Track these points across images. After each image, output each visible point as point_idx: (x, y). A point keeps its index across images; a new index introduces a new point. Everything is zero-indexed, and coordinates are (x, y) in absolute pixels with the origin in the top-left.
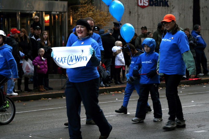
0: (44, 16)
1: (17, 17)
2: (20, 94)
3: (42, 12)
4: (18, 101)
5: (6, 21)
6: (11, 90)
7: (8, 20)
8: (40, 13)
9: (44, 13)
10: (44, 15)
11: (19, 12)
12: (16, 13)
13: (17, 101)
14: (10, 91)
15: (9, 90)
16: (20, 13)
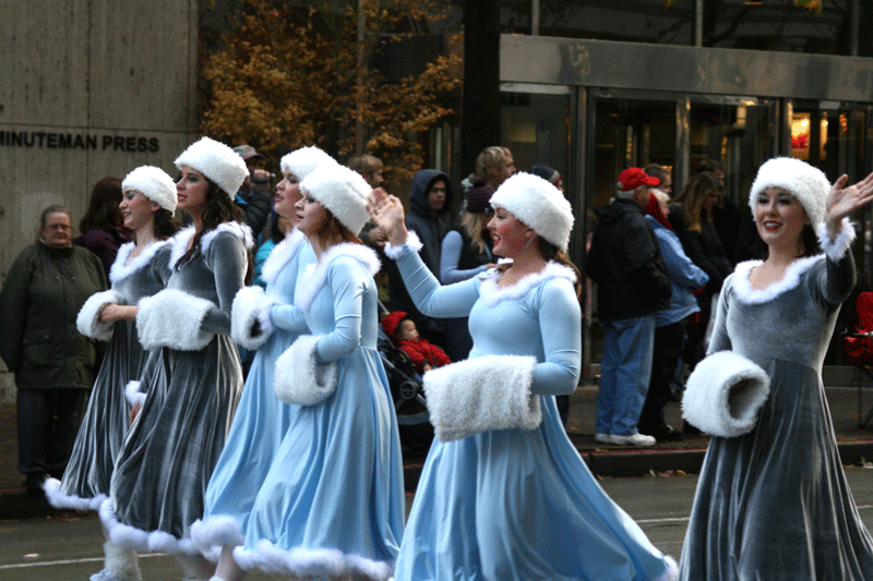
0: (790, 119)
1: (679, 121)
2: (684, 445)
3: (783, 101)
4: (675, 473)
5: (630, 139)
6: (630, 422)
7: (638, 133)
8: (774, 106)
9: (790, 106)
10: (790, 113)
11: (688, 99)
12: (674, 104)
13: (670, 472)
14: (623, 425)
15: (623, 421)
16: (688, 106)
